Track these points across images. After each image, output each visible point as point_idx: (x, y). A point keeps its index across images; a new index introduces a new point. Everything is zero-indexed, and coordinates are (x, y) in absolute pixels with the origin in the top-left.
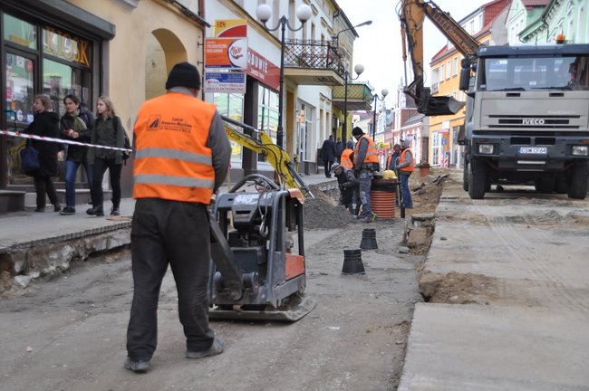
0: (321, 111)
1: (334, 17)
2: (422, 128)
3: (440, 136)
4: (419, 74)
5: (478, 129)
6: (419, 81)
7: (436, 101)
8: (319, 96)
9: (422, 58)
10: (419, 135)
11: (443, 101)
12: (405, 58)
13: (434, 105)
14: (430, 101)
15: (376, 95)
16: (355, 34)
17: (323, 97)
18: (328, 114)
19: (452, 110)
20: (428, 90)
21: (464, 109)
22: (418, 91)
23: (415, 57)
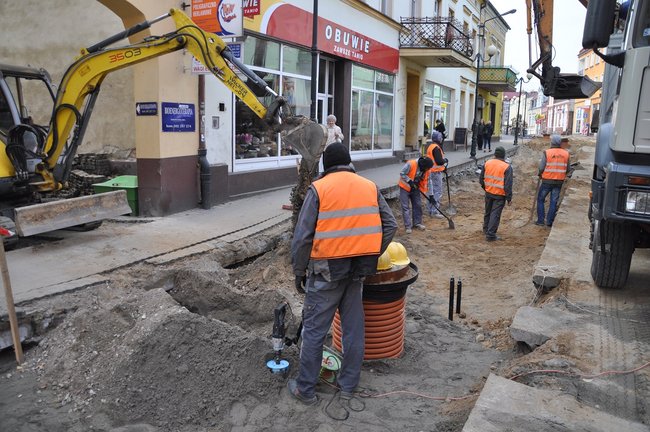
0: (463, 93)
1: (482, 8)
2: (569, 105)
3: (583, 111)
4: (547, 49)
5: (625, 146)
6: (546, 57)
7: (566, 82)
8: (459, 79)
9: (551, 30)
10: (566, 110)
11: (574, 82)
12: (529, 31)
13: (563, 86)
14: (558, 82)
15: (522, 79)
16: (508, 27)
17: (464, 80)
18: (471, 95)
19: (584, 92)
20: (558, 69)
21: (599, 92)
22: (544, 70)
23: (542, 29)
